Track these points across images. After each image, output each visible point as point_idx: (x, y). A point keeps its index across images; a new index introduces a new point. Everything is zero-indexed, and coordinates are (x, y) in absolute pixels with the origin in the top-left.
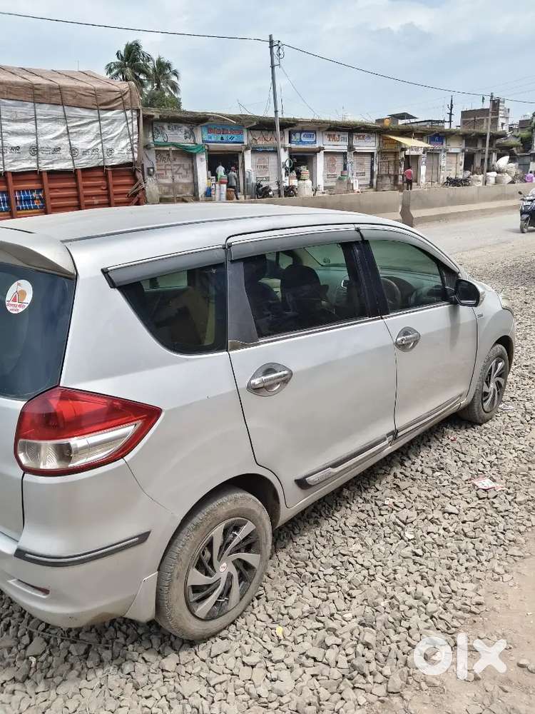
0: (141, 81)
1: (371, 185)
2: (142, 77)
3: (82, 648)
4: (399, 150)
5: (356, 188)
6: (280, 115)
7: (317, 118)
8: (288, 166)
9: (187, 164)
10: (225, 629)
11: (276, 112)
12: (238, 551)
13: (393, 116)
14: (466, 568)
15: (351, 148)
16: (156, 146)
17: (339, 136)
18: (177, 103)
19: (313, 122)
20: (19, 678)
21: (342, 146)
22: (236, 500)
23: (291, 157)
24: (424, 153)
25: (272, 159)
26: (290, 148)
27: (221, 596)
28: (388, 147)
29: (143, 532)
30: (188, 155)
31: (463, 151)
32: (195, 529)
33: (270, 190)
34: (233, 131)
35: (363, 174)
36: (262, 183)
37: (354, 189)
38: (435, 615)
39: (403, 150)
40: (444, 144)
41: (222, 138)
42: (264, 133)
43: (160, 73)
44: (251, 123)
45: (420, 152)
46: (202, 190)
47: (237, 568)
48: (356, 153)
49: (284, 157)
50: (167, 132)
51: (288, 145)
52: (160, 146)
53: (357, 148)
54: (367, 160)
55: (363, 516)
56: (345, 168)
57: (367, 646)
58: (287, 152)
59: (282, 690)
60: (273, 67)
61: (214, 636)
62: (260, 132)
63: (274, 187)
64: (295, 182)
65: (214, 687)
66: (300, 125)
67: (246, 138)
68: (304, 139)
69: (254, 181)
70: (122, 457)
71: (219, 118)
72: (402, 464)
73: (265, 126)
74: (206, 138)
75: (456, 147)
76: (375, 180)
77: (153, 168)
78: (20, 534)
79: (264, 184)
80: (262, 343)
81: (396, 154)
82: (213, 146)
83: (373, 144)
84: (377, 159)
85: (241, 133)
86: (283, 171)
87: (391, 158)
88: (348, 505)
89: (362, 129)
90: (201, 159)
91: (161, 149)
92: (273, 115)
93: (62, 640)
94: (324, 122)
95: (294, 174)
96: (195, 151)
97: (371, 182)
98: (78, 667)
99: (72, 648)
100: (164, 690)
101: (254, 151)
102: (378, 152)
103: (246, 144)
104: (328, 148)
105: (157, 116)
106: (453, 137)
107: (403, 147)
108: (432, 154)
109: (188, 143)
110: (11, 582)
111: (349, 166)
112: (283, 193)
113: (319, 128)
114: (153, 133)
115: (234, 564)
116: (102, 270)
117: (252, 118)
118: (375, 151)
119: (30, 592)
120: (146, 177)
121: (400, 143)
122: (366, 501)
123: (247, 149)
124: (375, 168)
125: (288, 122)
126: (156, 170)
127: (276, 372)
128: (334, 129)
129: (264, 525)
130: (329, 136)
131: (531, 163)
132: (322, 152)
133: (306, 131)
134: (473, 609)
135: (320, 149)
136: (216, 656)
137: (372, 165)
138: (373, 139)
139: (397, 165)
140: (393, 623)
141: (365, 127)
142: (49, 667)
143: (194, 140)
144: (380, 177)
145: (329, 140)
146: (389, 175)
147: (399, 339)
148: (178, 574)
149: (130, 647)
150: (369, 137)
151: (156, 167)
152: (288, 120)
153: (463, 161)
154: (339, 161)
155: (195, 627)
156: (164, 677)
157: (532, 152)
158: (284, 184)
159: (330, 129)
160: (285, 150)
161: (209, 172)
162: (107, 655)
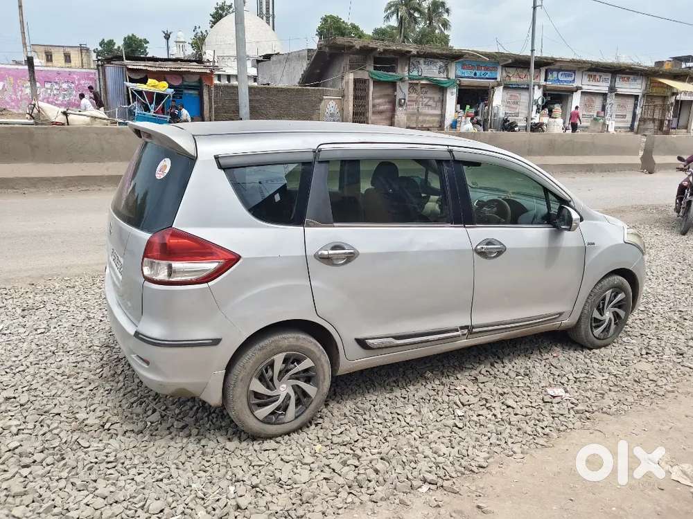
0: (415, 19)
1: (631, 128)
2: (416, 15)
3: (181, 424)
4: (669, 94)
5: (611, 129)
6: (537, 54)
7: (577, 58)
8: (540, 103)
9: (437, 96)
10: (280, 436)
11: (533, 50)
12: (297, 379)
13: (675, 59)
14: (491, 444)
15: (612, 89)
16: (410, 79)
17: (600, 76)
18: (445, 40)
19: (573, 61)
20: (136, 430)
21: (603, 87)
22: (298, 339)
23: (544, 95)
25: (524, 97)
26: (545, 86)
27: (278, 408)
28: (655, 91)
29: (216, 338)
30: (440, 88)
32: (260, 350)
33: (516, 126)
34: (487, 69)
35: (624, 116)
36: (509, 118)
37: (609, 130)
38: (440, 465)
39: (675, 94)
41: (475, 74)
42: (519, 70)
43: (434, 11)
44: (507, 60)
46: (448, 122)
47: (295, 392)
48: (618, 95)
49: (538, 94)
50: (423, 66)
51: (543, 82)
52: (414, 79)
53: (619, 90)
54: (631, 102)
55: (432, 393)
56: (604, 108)
57: (377, 472)
58: (541, 89)
59: (298, 480)
60: (534, 8)
61: (271, 438)
62: (515, 69)
63: (522, 124)
64: (545, 120)
65: (253, 466)
66: (558, 64)
67: (500, 74)
68: (561, 78)
69: (501, 115)
70: (207, 282)
71: (473, 55)
72: (492, 365)
73: (520, 63)
74: (459, 73)
76: (636, 124)
77: (404, 99)
78: (139, 321)
79: (511, 119)
80: (337, 227)
81: (665, 98)
82: (465, 81)
83: (639, 86)
84: (641, 102)
85: (495, 69)
86: (535, 108)
87: (658, 102)
88: (424, 384)
89: (628, 70)
90: (452, 94)
91: (415, 82)
92: (529, 54)
93: (172, 418)
94: (584, 62)
95: (546, 111)
96: (445, 85)
97: (632, 126)
98: (173, 434)
99: (176, 423)
100: (220, 460)
101: (506, 87)
102: (643, 96)
103: (499, 80)
104: (585, 88)
105: (414, 52)
107: (675, 91)
109: (441, 77)
110: (133, 356)
111: (608, 106)
112: (529, 129)
113: (579, 68)
114: (409, 67)
115: (293, 388)
116: (215, 156)
117: (508, 56)
118: (640, 94)
119: (140, 363)
120: (397, 107)
121: (671, 87)
122: (443, 384)
123: (499, 85)
124: (639, 111)
125: (545, 61)
126: (406, 101)
127: (344, 249)
128: (595, 69)
129: (322, 366)
130: (590, 76)
132: (579, 92)
133: (563, 71)
134: (475, 469)
135: (578, 89)
136: (265, 450)
137: (635, 107)
138: (639, 81)
139: (664, 109)
140: (404, 463)
141: (631, 69)
142: (157, 430)
143: (447, 75)
144: (643, 120)
145: (589, 81)
146: (654, 120)
147: (479, 247)
148: (242, 377)
149: (212, 431)
150: (635, 80)
151: (407, 99)
152: (546, 58)
154: (598, 102)
155: (253, 424)
156: (225, 453)
158: (533, 121)
159: (590, 70)
160: (539, 88)
161: (459, 106)
162: (194, 431)
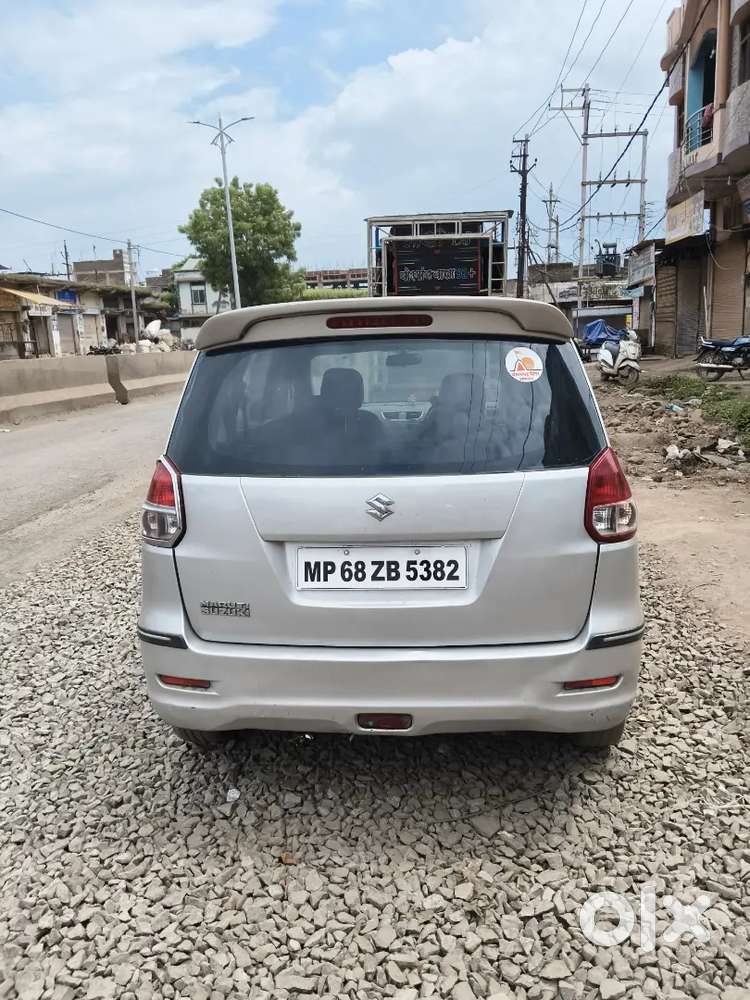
4: (19, 308)
24: (53, 314)
28: (4, 305)
31: (102, 312)
39: (26, 308)
40: (78, 302)
45: (48, 313)
75: (93, 307)
81: (15, 314)
87: (10, 320)
106: (86, 294)
107: (26, 304)
108: (64, 315)
121: (20, 299)
131: (182, 330)
139: (19, 329)
146: (14, 344)
153: (105, 325)
157: (180, 316)
